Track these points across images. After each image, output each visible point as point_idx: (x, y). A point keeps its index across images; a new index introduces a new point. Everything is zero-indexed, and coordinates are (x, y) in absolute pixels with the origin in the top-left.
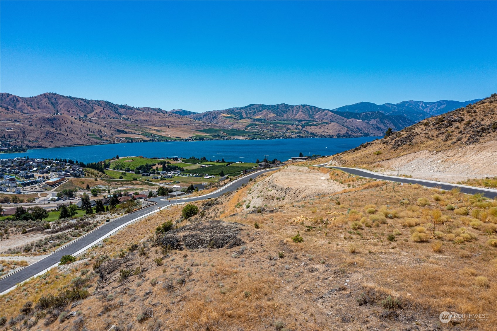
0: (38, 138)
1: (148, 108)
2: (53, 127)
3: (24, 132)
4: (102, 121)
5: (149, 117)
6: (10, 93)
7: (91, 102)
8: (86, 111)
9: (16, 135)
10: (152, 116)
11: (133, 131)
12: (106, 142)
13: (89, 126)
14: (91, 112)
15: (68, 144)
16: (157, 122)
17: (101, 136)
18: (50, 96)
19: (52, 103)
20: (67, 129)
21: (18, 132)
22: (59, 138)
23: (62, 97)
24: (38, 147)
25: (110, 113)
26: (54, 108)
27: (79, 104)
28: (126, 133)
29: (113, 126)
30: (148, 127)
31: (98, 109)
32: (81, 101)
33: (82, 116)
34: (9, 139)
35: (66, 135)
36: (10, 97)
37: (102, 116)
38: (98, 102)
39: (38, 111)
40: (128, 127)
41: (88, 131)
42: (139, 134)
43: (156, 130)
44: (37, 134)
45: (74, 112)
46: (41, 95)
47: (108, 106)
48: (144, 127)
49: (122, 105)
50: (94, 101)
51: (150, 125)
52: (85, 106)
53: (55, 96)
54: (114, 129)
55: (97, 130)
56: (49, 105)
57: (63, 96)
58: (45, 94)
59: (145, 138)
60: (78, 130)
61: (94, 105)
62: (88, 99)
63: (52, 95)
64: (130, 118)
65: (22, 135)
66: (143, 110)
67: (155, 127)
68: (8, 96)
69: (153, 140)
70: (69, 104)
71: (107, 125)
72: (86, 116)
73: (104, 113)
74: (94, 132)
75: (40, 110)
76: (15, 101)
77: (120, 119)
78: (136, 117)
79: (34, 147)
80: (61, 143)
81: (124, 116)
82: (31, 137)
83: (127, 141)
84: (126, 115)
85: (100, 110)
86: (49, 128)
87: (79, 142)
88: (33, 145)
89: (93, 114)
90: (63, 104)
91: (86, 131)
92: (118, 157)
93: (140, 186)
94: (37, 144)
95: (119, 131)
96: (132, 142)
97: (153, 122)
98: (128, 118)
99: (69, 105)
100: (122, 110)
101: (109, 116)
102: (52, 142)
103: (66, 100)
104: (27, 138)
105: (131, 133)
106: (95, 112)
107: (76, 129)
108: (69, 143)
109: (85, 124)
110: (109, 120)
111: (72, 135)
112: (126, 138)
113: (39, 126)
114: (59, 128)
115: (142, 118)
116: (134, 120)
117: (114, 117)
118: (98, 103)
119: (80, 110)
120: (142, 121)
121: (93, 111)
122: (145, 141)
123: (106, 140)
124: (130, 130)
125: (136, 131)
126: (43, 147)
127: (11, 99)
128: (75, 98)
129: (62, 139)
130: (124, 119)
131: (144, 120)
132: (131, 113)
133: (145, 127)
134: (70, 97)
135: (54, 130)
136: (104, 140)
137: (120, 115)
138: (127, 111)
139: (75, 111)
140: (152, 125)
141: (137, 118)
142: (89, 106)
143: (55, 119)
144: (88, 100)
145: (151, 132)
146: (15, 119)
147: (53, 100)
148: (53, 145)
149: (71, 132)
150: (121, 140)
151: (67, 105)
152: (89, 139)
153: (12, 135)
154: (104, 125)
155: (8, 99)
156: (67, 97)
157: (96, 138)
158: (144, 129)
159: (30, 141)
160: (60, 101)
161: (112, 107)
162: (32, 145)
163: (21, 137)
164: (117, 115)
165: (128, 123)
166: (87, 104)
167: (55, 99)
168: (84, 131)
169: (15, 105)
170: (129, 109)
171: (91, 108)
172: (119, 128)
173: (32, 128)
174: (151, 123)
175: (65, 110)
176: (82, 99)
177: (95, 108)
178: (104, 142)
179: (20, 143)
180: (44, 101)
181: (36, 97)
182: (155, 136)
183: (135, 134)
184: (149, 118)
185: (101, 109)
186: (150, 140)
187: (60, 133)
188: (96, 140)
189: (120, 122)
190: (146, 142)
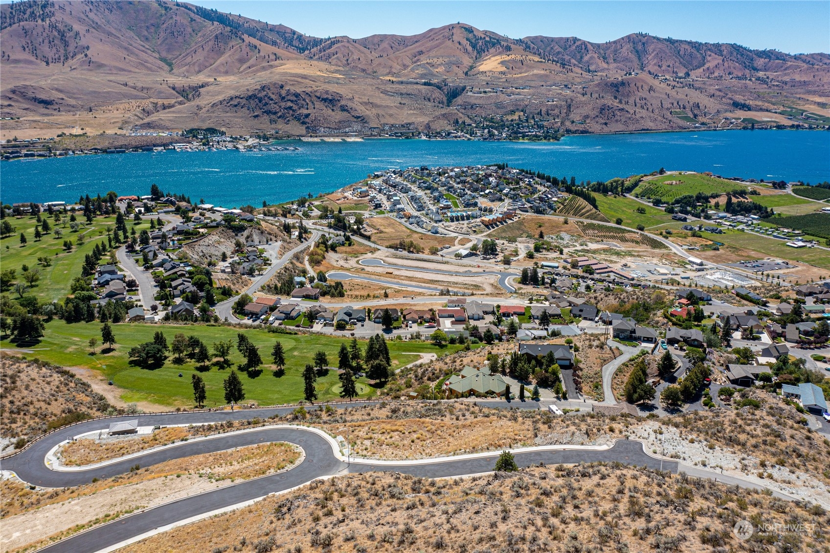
0: (587, 117)
1: (821, 55)
2: (616, 98)
3: (569, 106)
4: (711, 85)
5: (812, 74)
6: (579, 37)
7: (705, 48)
8: (691, 64)
9: (556, 111)
10: (820, 73)
11: (766, 104)
12: (700, 127)
13: (681, 96)
14: (699, 67)
15: (630, 129)
16: (826, 87)
17: (695, 116)
18: (636, 40)
19: (637, 52)
20: (638, 100)
21: (561, 106)
22: (619, 118)
23: (655, 41)
24: (583, 132)
25: (735, 68)
26: (639, 59)
27: (682, 53)
28: (749, 109)
29: (730, 95)
30: (802, 96)
31: (713, 61)
32: (687, 47)
33: (680, 75)
34: (546, 116)
35: (632, 112)
36: (578, 43)
37: (716, 74)
38: (717, 46)
39: (613, 66)
40: (759, 97)
41: (675, 104)
42: (776, 113)
43: (819, 104)
44: (585, 111)
45: (669, 66)
46: (623, 39)
47: (735, 54)
48: (794, 98)
49: (764, 51)
50: (711, 45)
51: (809, 92)
52: (691, 55)
53: (644, 40)
54: (729, 101)
55: (691, 103)
56: (633, 56)
57: (658, 39)
58: (629, 37)
59: (784, 121)
60: (656, 103)
61: (709, 53)
62: (700, 41)
63: (640, 37)
64: (771, 77)
65: (565, 111)
66: (808, 59)
67: (820, 96)
68: (575, 43)
69: (798, 126)
70: (665, 52)
71: (718, 93)
72: (688, 75)
73: (722, 68)
74: (684, 108)
75: (615, 65)
76: (583, 50)
77: (750, 80)
78: (785, 75)
79: (575, 132)
80: (620, 127)
81: (761, 74)
82: (576, 116)
83: (744, 125)
84: (766, 70)
85: (716, 62)
86: (609, 100)
87: (651, 125)
88: (576, 129)
89: (701, 70)
90: (655, 53)
91: (670, 106)
92: (662, 172)
93: (634, 244)
94: (581, 127)
95: (736, 105)
96: (753, 128)
97: (818, 86)
98: (768, 78)
99: (664, 55)
100: (760, 62)
101: (729, 74)
102: (606, 124)
103: (660, 45)
104: (572, 116)
105: (761, 110)
106: (706, 66)
107: (654, 102)
108: (632, 127)
109: (673, 93)
110: (728, 81)
111: (644, 113)
112: (745, 120)
113: (595, 95)
114: (624, 100)
115: (797, 78)
116: (778, 81)
117: (740, 75)
118: (717, 48)
119: (681, 63)
120: (794, 84)
121: (704, 64)
122: (780, 127)
123: (703, 124)
124: (760, 103)
125: (774, 104)
126: (590, 133)
127: (578, 46)
128: (677, 41)
129: (623, 120)
130: (758, 79)
131: (800, 82)
132: (776, 67)
133: (798, 96)
134: (669, 40)
135: (616, 103)
136: (697, 122)
137: (753, 71)
138: (770, 63)
139: (671, 65)
140: (814, 93)
141: (787, 79)
142: (699, 55)
143: (623, 83)
144: (700, 44)
145: (807, 107)
146: (566, 83)
147: (640, 47)
148: (606, 129)
149: (642, 107)
150: (731, 123)
151: (660, 55)
152: (670, 121)
153: (552, 110)
154: (712, 92)
155: (574, 47)
156: (665, 39)
157: (686, 118)
158: (793, 102)
159: (573, 122)
160: (650, 49)
161: (742, 55)
162: (573, 128)
163: (563, 115)
164: (747, 72)
165: (762, 89)
166: (696, 52)
167: (644, 44)
168: (667, 105)
169: (581, 58)
170: (778, 58)
171: (700, 59)
172: (739, 98)
173: (584, 99)
174: (813, 89)
175: (655, 64)
176: (690, 43)
177: (709, 58)
178: (696, 127)
179: (559, 124)
180: (626, 51)
181: (615, 42)
182: (809, 118)
183: (767, 111)
184: (811, 79)
185: (719, 59)
186: (793, 126)
187: (623, 109)
188: (682, 123)
189: (746, 87)
190: (781, 129)
